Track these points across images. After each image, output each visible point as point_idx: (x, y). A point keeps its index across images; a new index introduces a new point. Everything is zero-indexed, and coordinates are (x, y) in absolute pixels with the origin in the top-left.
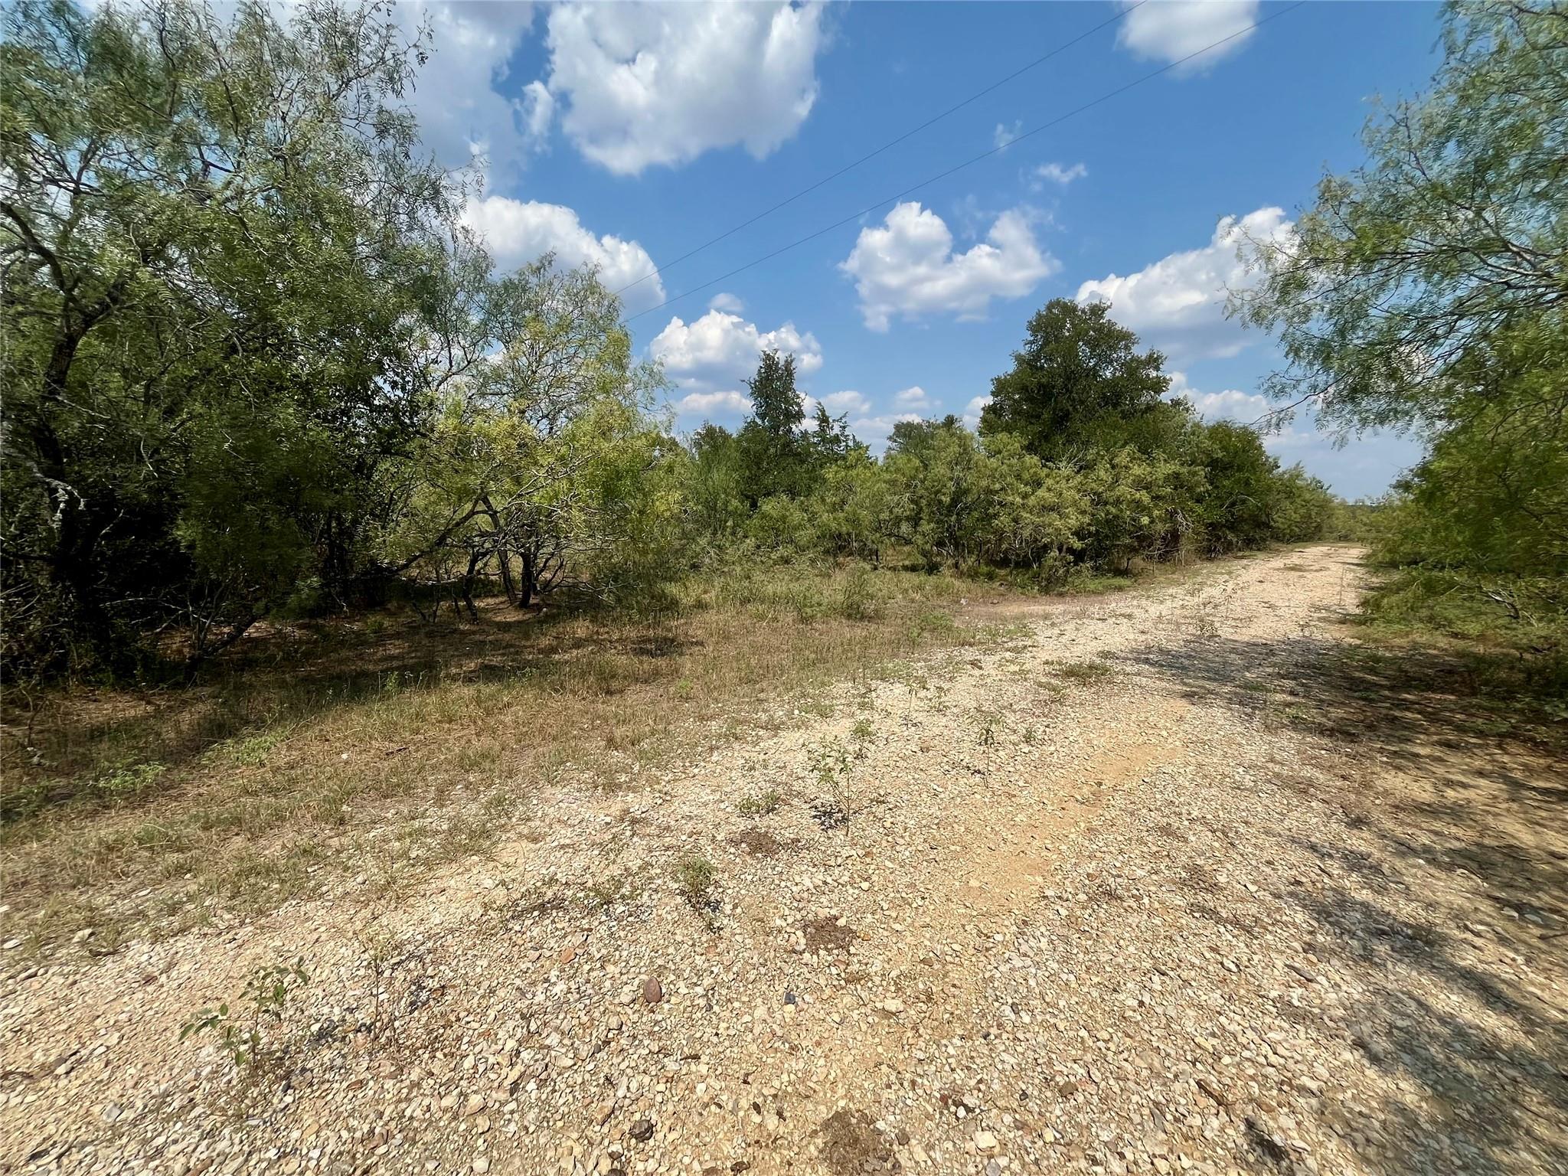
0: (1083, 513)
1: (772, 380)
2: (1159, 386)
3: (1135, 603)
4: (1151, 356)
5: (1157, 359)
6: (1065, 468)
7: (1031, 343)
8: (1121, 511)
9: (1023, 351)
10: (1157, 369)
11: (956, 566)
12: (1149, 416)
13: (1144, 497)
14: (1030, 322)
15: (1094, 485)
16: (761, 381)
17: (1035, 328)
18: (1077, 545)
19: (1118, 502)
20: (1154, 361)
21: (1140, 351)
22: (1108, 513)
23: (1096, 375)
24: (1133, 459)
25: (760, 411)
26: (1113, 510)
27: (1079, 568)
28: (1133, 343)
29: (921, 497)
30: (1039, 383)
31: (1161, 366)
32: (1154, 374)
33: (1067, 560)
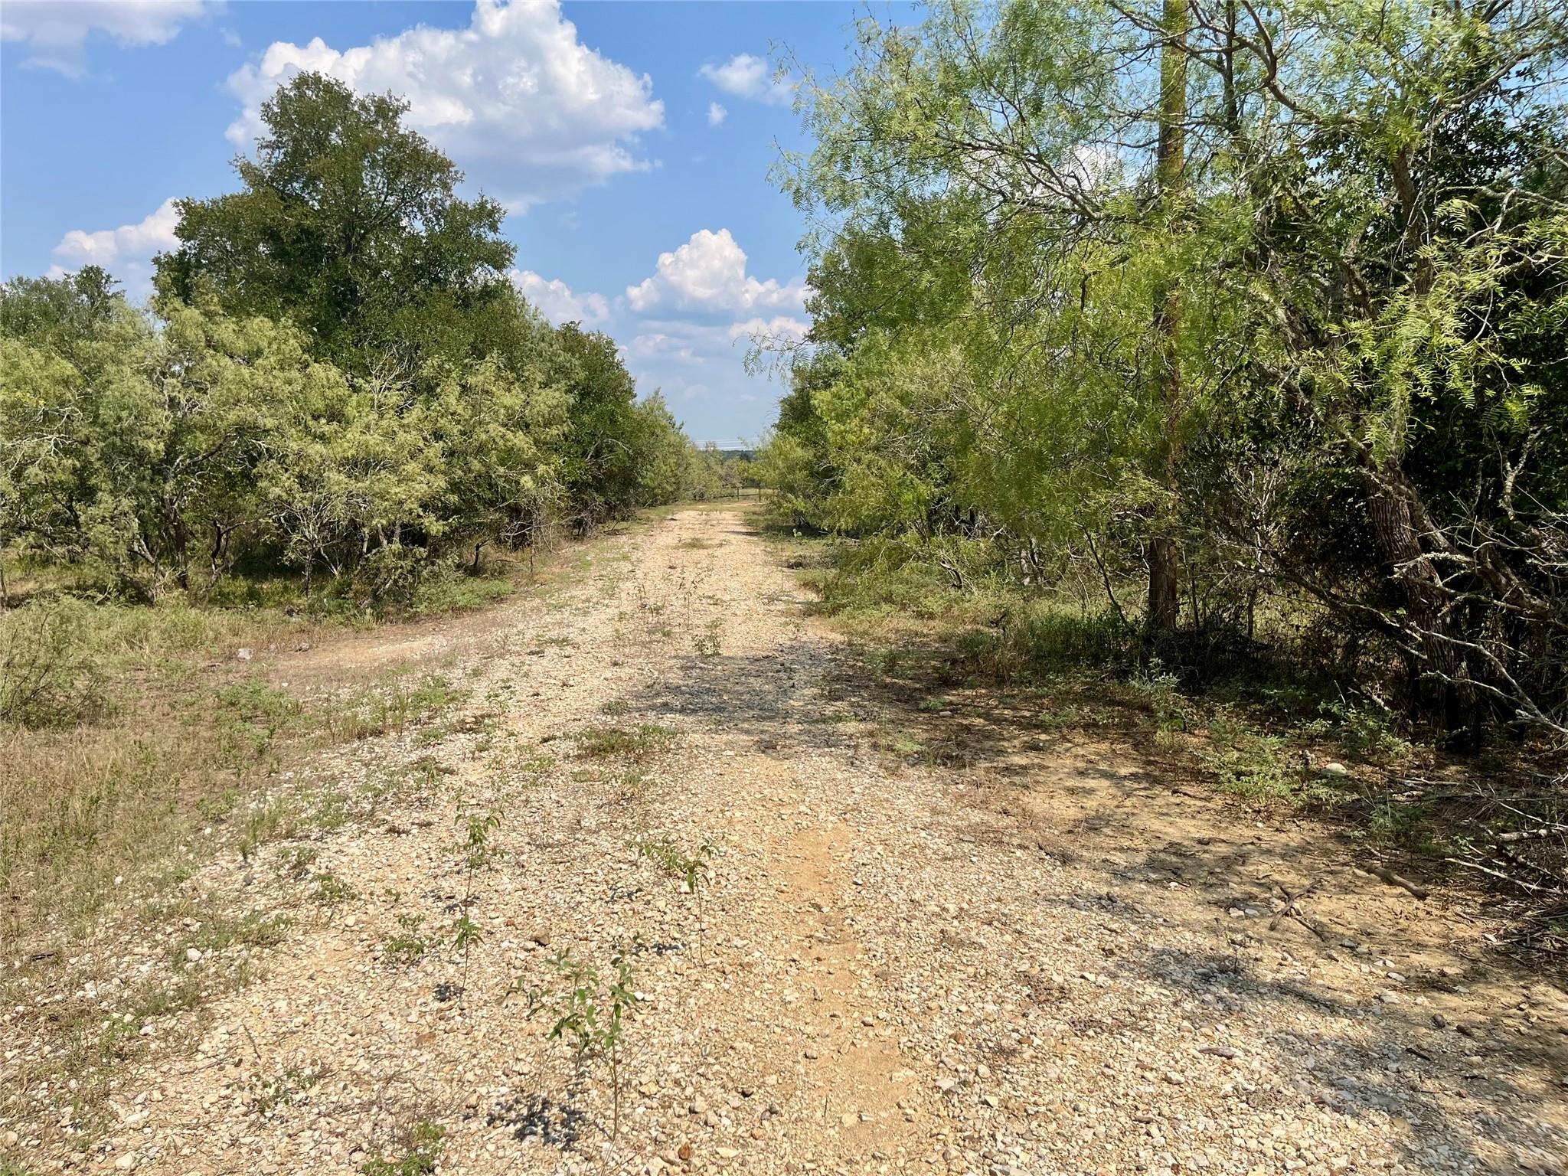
2: (498, 257)
4: (482, 205)
5: (491, 214)
7: (273, 146)
8: (488, 467)
9: (258, 159)
10: (494, 228)
11: (182, 582)
13: (520, 440)
17: (277, 120)
18: (435, 527)
19: (481, 450)
20: (488, 215)
21: (465, 194)
22: (469, 471)
23: (397, 225)
24: (498, 379)
26: (476, 465)
27: (436, 568)
28: (454, 180)
29: (86, 442)
30: (299, 225)
31: (499, 225)
32: (490, 237)
33: (414, 556)
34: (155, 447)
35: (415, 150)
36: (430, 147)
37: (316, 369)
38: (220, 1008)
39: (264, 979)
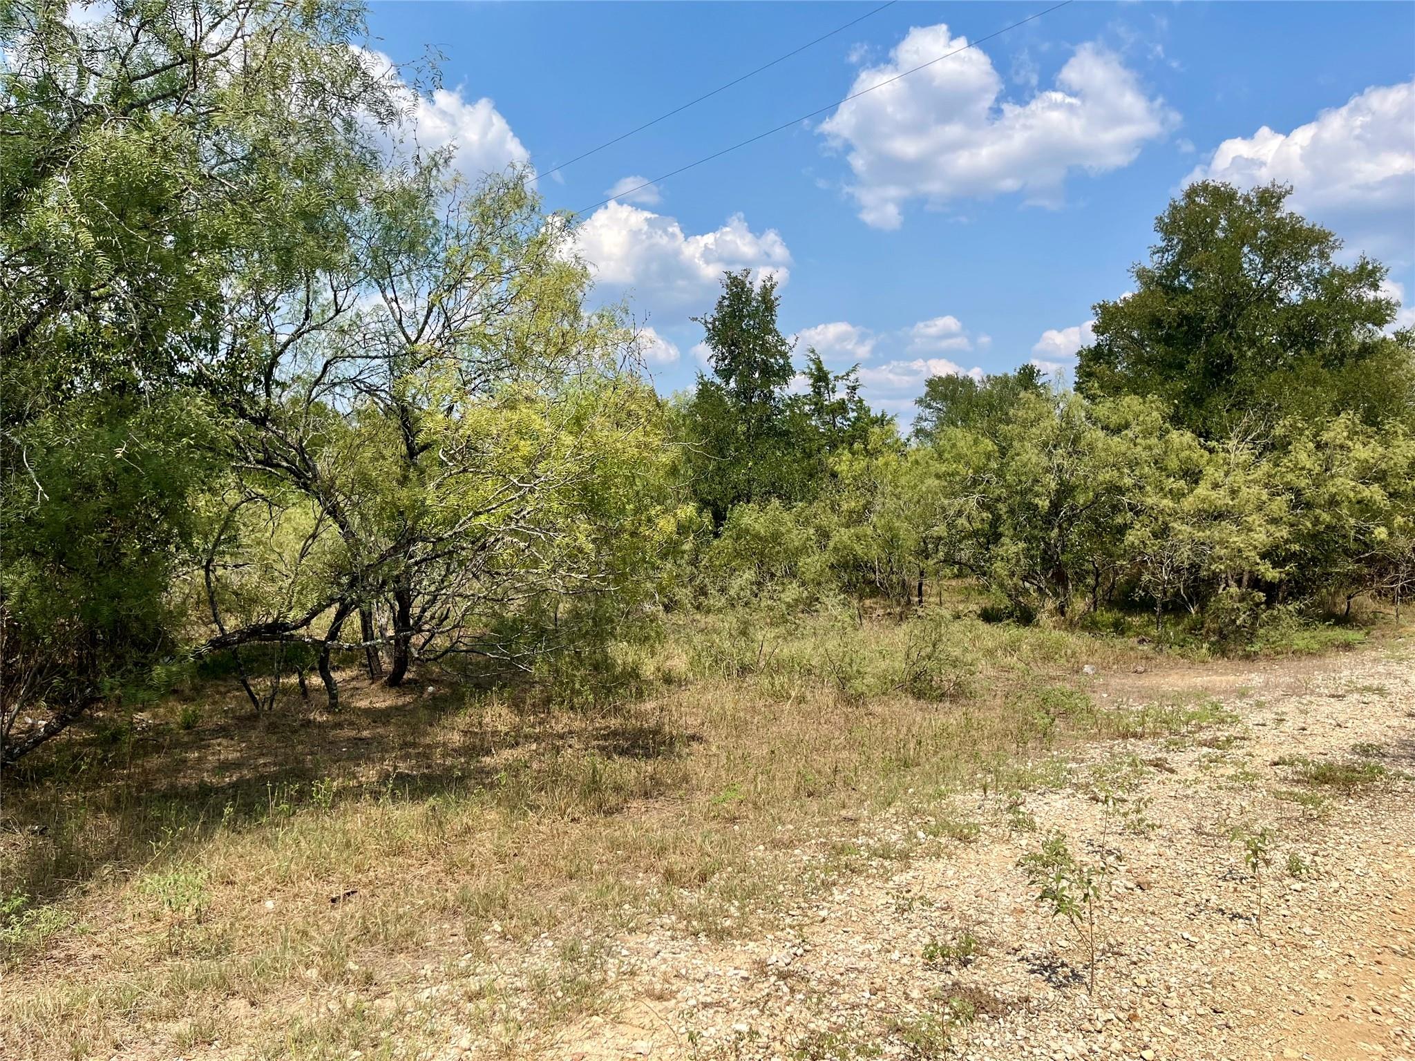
0: (1275, 521)
1: (741, 318)
2: (1379, 313)
3: (1381, 669)
4: (1363, 267)
5: (1374, 271)
6: (1238, 451)
7: (1163, 251)
8: (1340, 518)
9: (1151, 263)
10: (1375, 287)
11: (1061, 610)
12: (1370, 363)
13: (1375, 493)
14: (1160, 219)
15: (1290, 477)
16: (722, 320)
17: (1168, 228)
18: (1271, 574)
19: (1333, 502)
20: (1368, 275)
21: (1345, 258)
22: (1317, 521)
23: (1273, 298)
24: (1353, 434)
25: (722, 366)
26: (1326, 517)
27: (1275, 613)
28: (1332, 248)
29: (998, 499)
30: (1180, 313)
31: (1380, 283)
32: (1370, 295)
33: (1252, 599)
34: (1044, 504)
35: (1293, 229)
36: (1307, 224)
37: (1174, 435)
38: (916, 864)
39: (950, 858)
